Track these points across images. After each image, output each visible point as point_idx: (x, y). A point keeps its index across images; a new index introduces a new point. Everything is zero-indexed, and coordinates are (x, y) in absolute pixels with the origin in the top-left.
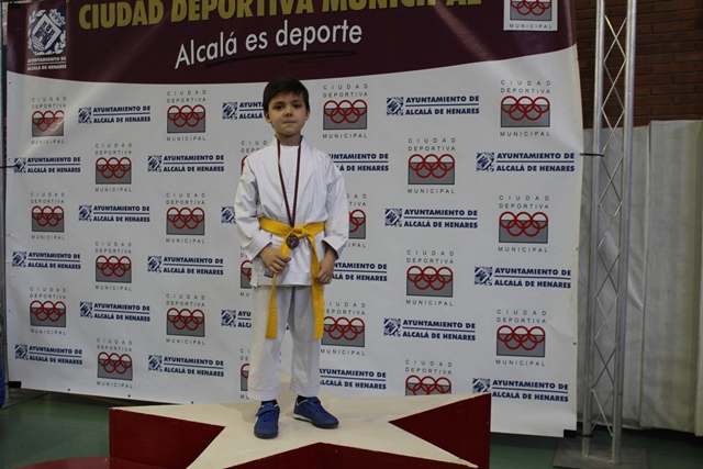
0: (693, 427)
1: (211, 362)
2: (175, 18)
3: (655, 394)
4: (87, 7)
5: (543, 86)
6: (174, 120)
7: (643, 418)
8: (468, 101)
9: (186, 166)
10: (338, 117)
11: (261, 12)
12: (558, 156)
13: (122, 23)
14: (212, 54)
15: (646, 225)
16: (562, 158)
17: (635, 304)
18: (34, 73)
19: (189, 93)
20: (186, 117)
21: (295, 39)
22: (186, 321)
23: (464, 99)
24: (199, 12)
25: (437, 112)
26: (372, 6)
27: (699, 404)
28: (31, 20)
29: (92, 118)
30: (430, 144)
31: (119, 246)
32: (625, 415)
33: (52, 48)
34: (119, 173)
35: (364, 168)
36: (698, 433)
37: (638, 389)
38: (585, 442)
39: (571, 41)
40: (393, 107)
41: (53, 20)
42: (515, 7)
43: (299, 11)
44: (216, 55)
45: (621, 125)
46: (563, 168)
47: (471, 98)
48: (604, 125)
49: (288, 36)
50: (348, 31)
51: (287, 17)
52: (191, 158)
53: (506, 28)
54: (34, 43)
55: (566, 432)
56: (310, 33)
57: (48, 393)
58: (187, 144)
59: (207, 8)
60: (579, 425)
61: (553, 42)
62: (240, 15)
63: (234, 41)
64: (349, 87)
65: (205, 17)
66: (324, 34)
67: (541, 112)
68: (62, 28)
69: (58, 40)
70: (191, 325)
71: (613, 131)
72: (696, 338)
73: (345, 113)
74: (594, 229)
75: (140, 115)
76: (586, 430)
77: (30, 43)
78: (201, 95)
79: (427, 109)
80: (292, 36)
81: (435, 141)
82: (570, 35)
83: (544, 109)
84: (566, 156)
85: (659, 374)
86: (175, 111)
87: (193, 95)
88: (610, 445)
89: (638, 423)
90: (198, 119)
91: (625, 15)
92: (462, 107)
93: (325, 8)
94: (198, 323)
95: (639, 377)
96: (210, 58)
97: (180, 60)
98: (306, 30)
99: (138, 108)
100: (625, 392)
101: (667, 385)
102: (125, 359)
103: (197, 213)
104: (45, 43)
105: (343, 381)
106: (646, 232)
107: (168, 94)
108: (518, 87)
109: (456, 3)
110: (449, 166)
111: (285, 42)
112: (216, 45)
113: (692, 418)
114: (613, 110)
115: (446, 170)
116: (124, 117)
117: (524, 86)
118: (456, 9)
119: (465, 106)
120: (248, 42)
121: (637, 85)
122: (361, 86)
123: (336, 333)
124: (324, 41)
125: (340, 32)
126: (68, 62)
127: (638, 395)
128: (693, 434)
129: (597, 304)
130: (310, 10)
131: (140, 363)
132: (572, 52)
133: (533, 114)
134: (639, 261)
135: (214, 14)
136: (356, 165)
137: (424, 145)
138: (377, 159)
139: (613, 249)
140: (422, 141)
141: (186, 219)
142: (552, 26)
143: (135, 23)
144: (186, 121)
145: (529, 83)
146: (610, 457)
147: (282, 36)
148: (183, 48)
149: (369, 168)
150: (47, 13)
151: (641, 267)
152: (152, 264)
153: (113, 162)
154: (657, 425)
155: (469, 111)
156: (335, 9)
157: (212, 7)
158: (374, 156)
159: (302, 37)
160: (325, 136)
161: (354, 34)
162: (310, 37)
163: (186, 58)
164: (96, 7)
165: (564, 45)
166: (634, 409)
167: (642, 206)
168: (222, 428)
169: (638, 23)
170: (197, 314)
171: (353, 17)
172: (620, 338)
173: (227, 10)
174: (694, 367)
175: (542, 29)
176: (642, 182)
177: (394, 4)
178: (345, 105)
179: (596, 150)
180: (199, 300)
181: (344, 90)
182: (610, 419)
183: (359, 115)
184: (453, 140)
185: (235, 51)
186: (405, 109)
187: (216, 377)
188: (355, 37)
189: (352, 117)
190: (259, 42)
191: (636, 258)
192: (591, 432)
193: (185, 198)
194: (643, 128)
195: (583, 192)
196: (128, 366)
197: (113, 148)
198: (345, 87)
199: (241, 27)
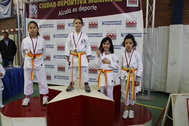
0: (165, 91)
1: (66, 77)
2: (58, 6)
3: (158, 84)
4: (41, 4)
5: (135, 19)
6: (58, 27)
7: (155, 89)
8: (119, 22)
9: (61, 36)
10: (92, 26)
11: (76, 4)
12: (138, 34)
13: (48, 7)
14: (66, 13)
15: (157, 49)
16: (139, 34)
17: (154, 65)
18: (31, 18)
19: (61, 21)
20: (61, 26)
21: (83, 9)
22: (61, 68)
23: (118, 21)
24: (63, 4)
25: (112, 24)
26: (99, 2)
27: (167, 86)
28: (30, 7)
29: (42, 27)
30: (111, 31)
31: (48, 53)
32: (151, 88)
33: (34, 13)
34: (48, 38)
35: (97, 36)
36: (166, 92)
37: (154, 83)
38: (143, 94)
39: (141, 9)
40: (103, 23)
41: (34, 7)
42: (129, 2)
43: (84, 3)
44: (67, 13)
45: (152, 27)
46: (139, 36)
47: (120, 21)
48: (148, 27)
49: (81, 9)
50: (94, 7)
51: (81, 5)
52: (62, 35)
53: (127, 6)
54: (31, 12)
55: (139, 92)
56: (86, 8)
57: (35, 83)
58: (61, 32)
59: (65, 3)
60: (142, 90)
61: (137, 9)
62: (71, 5)
63: (70, 10)
64: (94, 19)
65: (64, 5)
66: (89, 8)
67: (135, 24)
68: (36, 8)
69: (35, 11)
70: (62, 69)
71: (150, 28)
72: (167, 72)
73: (93, 25)
74: (146, 49)
75: (51, 26)
76: (143, 91)
77: (30, 12)
78: (64, 22)
79: (110, 24)
80: (82, 9)
81: (112, 30)
82: (141, 7)
83: (135, 23)
84: (140, 34)
85: (159, 80)
86: (58, 25)
87: (62, 21)
88: (148, 94)
89: (154, 90)
90: (63, 27)
91: (153, 3)
92: (118, 23)
93: (89, 3)
94: (64, 69)
95: (155, 81)
96: (66, 14)
97: (59, 14)
98: (85, 7)
99: (51, 25)
100: (151, 84)
101: (160, 82)
102: (49, 76)
103: (63, 46)
104: (33, 12)
105: (93, 81)
106: (157, 50)
107: (57, 21)
108: (130, 19)
109: (117, 1)
110: (115, 36)
111: (81, 10)
112: (66, 11)
113: (165, 89)
114: (150, 24)
115: (114, 37)
116: (48, 26)
117: (131, 19)
118: (117, 2)
119: (119, 23)
120: (73, 10)
121: (155, 19)
122: (97, 19)
123: (92, 71)
124: (89, 10)
125: (92, 8)
126: (38, 16)
127: (154, 84)
128: (165, 92)
129: (146, 65)
130: (86, 3)
131: (53, 77)
132: (141, 11)
133: (133, 25)
134: (155, 56)
135: (66, 4)
136: (96, 36)
137: (110, 31)
138: (100, 34)
139: (150, 53)
140: (109, 31)
141: (61, 47)
142: (137, 6)
143: (50, 7)
144: (61, 27)
145: (132, 18)
146: (148, 97)
147: (80, 8)
148: (60, 12)
149: (98, 36)
150: (33, 5)
151: (156, 58)
152: (54, 57)
153: (46, 36)
154: (158, 90)
155: (119, 24)
156: (91, 3)
157: (66, 3)
158: (99, 34)
159: (84, 9)
160: (89, 30)
161: (95, 8)
162: (86, 9)
163: (61, 14)
164: (42, 4)
165: (140, 10)
166: (153, 87)
167: (156, 45)
168: (61, 91)
169: (155, 6)
170: (63, 67)
171: (95, 4)
172: (151, 72)
173: (69, 3)
174: (166, 79)
175: (135, 6)
176: (156, 40)
177: (103, 1)
178: (93, 23)
179: (146, 32)
180: (64, 64)
181: (93, 20)
182: (148, 89)
183: (96, 25)
184: (116, 30)
185: (70, 12)
186: (106, 24)
187: (67, 80)
188: (95, 9)
189: (95, 26)
190: (75, 10)
191: (155, 55)
192: (144, 92)
193: (61, 43)
194: (157, 28)
195: (143, 41)
196: (50, 77)
197: (46, 33)
198: (93, 19)
199: (72, 7)
